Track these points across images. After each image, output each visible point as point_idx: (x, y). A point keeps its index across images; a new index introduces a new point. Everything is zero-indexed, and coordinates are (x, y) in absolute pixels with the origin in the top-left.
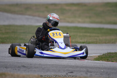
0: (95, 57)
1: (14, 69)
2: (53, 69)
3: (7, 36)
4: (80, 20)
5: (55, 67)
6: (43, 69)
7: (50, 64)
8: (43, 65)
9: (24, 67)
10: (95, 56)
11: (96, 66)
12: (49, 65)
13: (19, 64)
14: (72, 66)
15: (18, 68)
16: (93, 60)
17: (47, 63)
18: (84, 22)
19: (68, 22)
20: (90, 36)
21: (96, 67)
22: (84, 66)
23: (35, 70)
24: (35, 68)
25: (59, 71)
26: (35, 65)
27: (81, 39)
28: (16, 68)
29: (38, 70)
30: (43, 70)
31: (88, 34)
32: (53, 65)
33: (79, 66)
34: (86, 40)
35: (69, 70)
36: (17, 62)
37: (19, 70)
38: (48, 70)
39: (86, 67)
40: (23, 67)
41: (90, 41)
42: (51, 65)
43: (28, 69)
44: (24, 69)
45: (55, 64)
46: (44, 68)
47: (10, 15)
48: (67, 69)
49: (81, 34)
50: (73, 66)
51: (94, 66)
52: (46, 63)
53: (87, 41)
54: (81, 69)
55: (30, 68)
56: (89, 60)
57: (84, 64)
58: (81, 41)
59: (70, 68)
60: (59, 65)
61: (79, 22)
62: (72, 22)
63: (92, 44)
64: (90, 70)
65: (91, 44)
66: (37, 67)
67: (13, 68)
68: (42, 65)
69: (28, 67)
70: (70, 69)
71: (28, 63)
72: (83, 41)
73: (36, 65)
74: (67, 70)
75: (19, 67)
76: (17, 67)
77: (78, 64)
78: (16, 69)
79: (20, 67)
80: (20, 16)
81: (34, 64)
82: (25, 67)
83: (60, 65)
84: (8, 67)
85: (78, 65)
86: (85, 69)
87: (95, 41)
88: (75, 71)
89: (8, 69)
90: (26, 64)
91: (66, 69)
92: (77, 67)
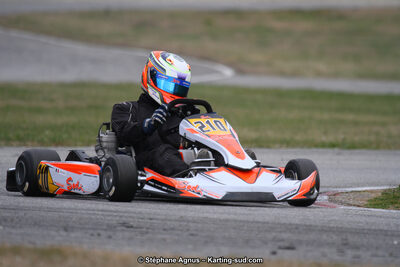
0: (373, 195)
1: (92, 235)
2: (227, 234)
3: (72, 119)
4: (322, 66)
5: (234, 228)
6: (192, 235)
7: (215, 216)
8: (194, 222)
9: (128, 227)
10: (372, 192)
11: (373, 227)
12: (214, 221)
13: (109, 218)
14: (290, 224)
15: (105, 230)
16: (366, 206)
17: (206, 215)
18: (336, 75)
19: (282, 74)
20: (356, 124)
21: (375, 230)
22: (332, 225)
23: (164, 240)
24: (165, 230)
25: (247, 242)
26: (165, 220)
27: (325, 133)
28: (100, 232)
29: (176, 238)
30: (191, 237)
31: (350, 117)
32: (227, 220)
33: (316, 226)
34: (341, 137)
35: (283, 240)
36: (102, 211)
37: (110, 237)
38: (209, 240)
39: (340, 231)
40: (124, 228)
41: (357, 139)
42: (220, 220)
43: (142, 234)
44: (128, 234)
45: (236, 217)
46: (194, 232)
47: (81, 49)
48: (274, 234)
49: (326, 116)
50: (297, 227)
51: (366, 227)
52: (201, 215)
53: (344, 139)
54: (324, 237)
55: (147, 233)
56: (351, 205)
57: (335, 218)
58: (324, 139)
59: (285, 232)
60: (248, 222)
61: (319, 74)
62: (294, 74)
63: (364, 151)
64: (352, 239)
65: (357, 151)
66: (173, 229)
67: (91, 232)
68: (188, 221)
69: (141, 228)
70: (285, 236)
71: (140, 213)
72: (330, 138)
73: (169, 223)
74: (274, 240)
75: (111, 227)
76: (105, 227)
77: (312, 218)
78: (99, 235)
79: (115, 227)
80: (116, 52)
81: (163, 217)
82: (132, 227)
83: (252, 222)
84: (73, 229)
85: (313, 224)
86: (335, 237)
87: (373, 138)
88: (300, 242)
89: (73, 235)
90: (133, 217)
91: (270, 236)
92: (309, 228)
